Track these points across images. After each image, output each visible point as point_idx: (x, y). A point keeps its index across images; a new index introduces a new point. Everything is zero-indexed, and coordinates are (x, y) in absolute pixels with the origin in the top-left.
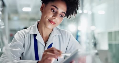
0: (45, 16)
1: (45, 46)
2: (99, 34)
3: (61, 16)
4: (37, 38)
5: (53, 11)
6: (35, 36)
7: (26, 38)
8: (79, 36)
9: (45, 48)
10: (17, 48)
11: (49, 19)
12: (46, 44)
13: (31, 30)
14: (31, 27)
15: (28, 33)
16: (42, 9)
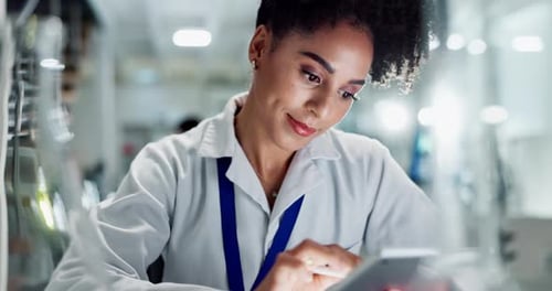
1: (268, 211)
2: (515, 142)
3: (344, 95)
4: (230, 175)
5: (308, 76)
6: (224, 163)
7: (182, 175)
8: (426, 155)
9: (267, 220)
10: (136, 223)
11: (288, 115)
12: (272, 201)
13: (206, 139)
14: (208, 124)
15: (192, 151)
16: (256, 54)
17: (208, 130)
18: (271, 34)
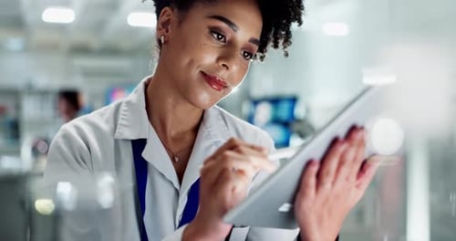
0: (186, 61)
1: (178, 186)
5: (215, 36)
16: (164, 30)
17: (121, 112)
18: (176, 10)
